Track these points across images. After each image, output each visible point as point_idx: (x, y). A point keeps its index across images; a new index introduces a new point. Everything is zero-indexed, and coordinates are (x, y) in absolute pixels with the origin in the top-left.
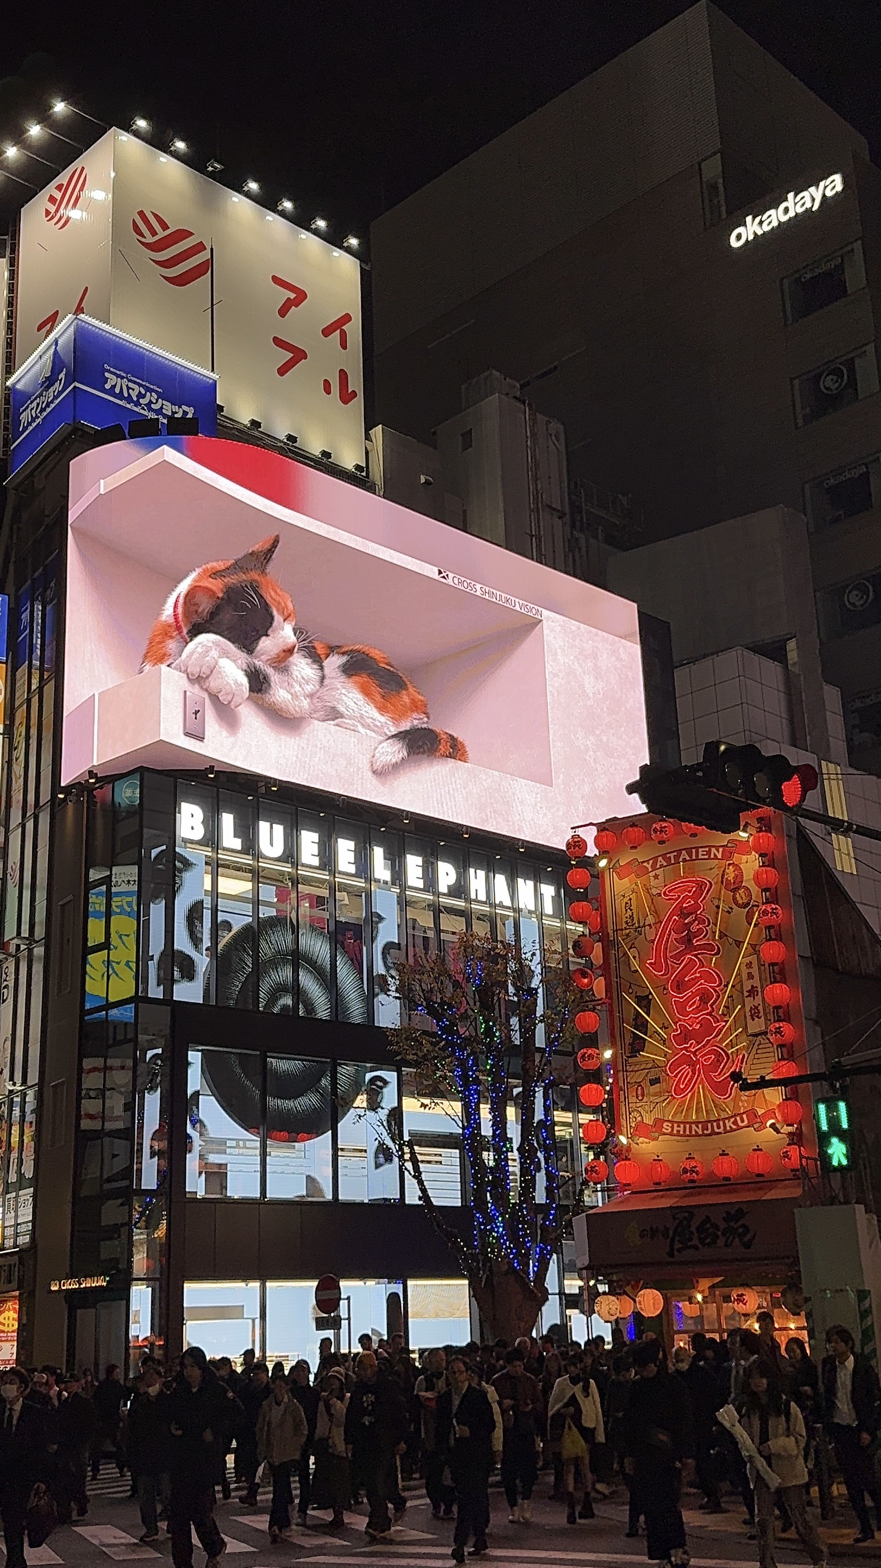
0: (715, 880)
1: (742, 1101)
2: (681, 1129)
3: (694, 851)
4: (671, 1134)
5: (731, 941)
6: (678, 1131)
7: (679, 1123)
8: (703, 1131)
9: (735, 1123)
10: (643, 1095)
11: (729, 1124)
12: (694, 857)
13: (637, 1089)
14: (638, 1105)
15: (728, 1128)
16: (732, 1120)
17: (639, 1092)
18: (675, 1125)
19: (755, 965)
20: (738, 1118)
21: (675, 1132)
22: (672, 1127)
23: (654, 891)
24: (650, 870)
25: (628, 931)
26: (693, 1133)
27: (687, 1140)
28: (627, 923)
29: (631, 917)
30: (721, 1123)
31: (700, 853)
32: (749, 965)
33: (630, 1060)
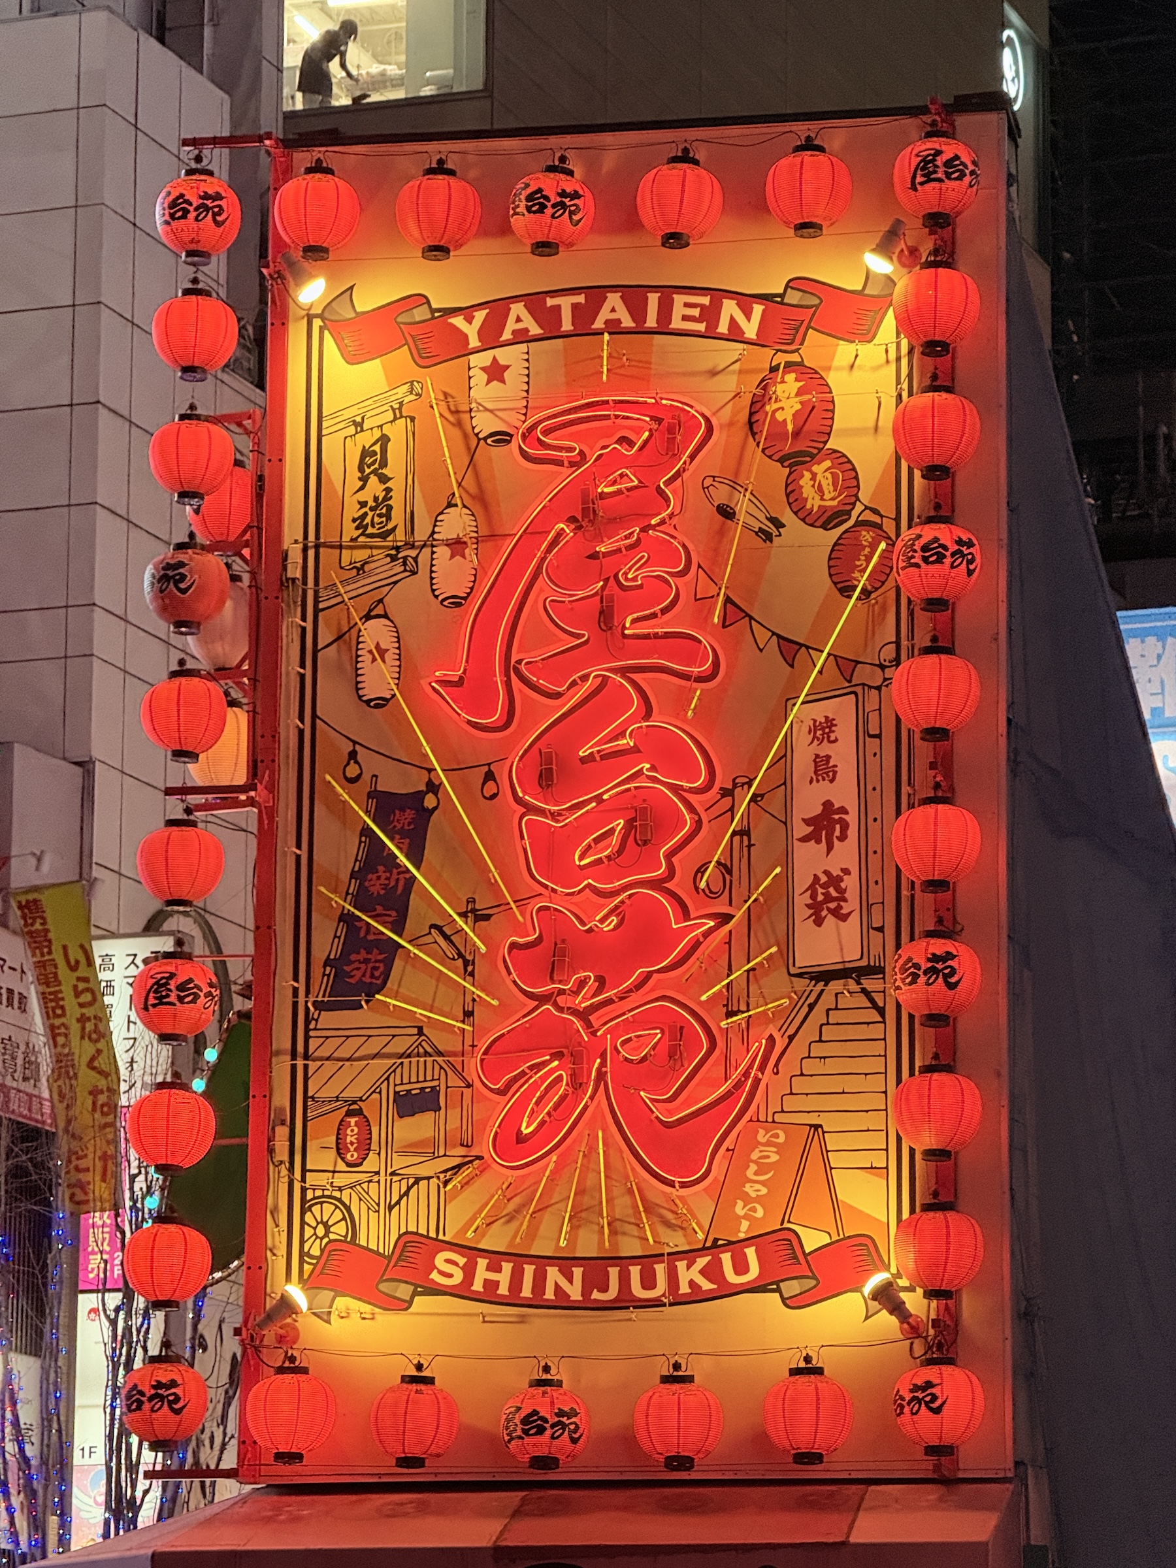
0: (726, 413)
1: (747, 1199)
2: (504, 1278)
3: (653, 299)
4: (462, 1292)
5: (762, 635)
6: (492, 1286)
7: (496, 1259)
8: (586, 1292)
9: (713, 1272)
10: (365, 1147)
11: (689, 1274)
12: (651, 322)
13: (342, 1125)
14: (339, 1180)
15: (684, 1289)
16: (702, 1262)
17: (351, 1136)
18: (482, 1263)
19: (845, 731)
20: (726, 1258)
21: (478, 1286)
22: (469, 1271)
23: (485, 424)
24: (474, 342)
25: (360, 555)
26: (549, 1294)
27: (522, 1319)
28: (360, 523)
29: (383, 505)
30: (660, 1269)
31: (678, 310)
32: (824, 730)
33: (327, 1019)
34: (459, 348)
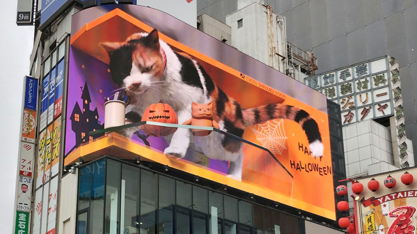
3: (405, 193)
12: (405, 196)
24: (381, 202)
28: (369, 229)
29: (371, 226)
31: (409, 194)
34: (379, 203)
